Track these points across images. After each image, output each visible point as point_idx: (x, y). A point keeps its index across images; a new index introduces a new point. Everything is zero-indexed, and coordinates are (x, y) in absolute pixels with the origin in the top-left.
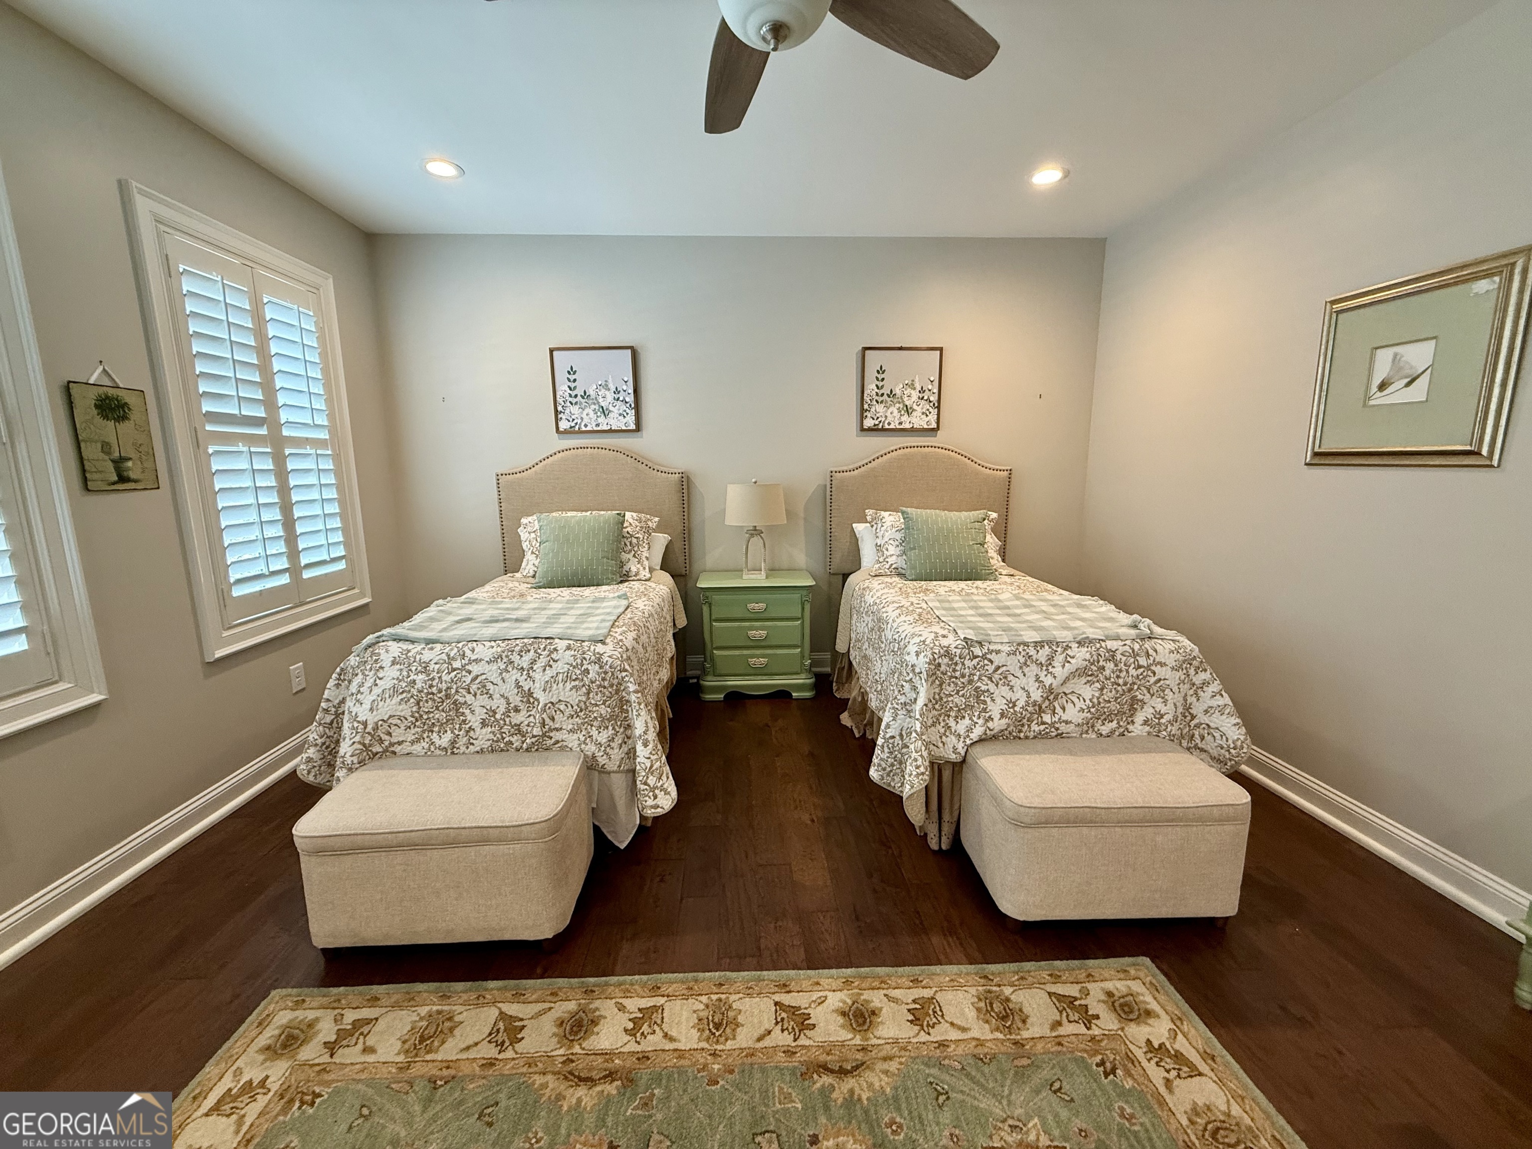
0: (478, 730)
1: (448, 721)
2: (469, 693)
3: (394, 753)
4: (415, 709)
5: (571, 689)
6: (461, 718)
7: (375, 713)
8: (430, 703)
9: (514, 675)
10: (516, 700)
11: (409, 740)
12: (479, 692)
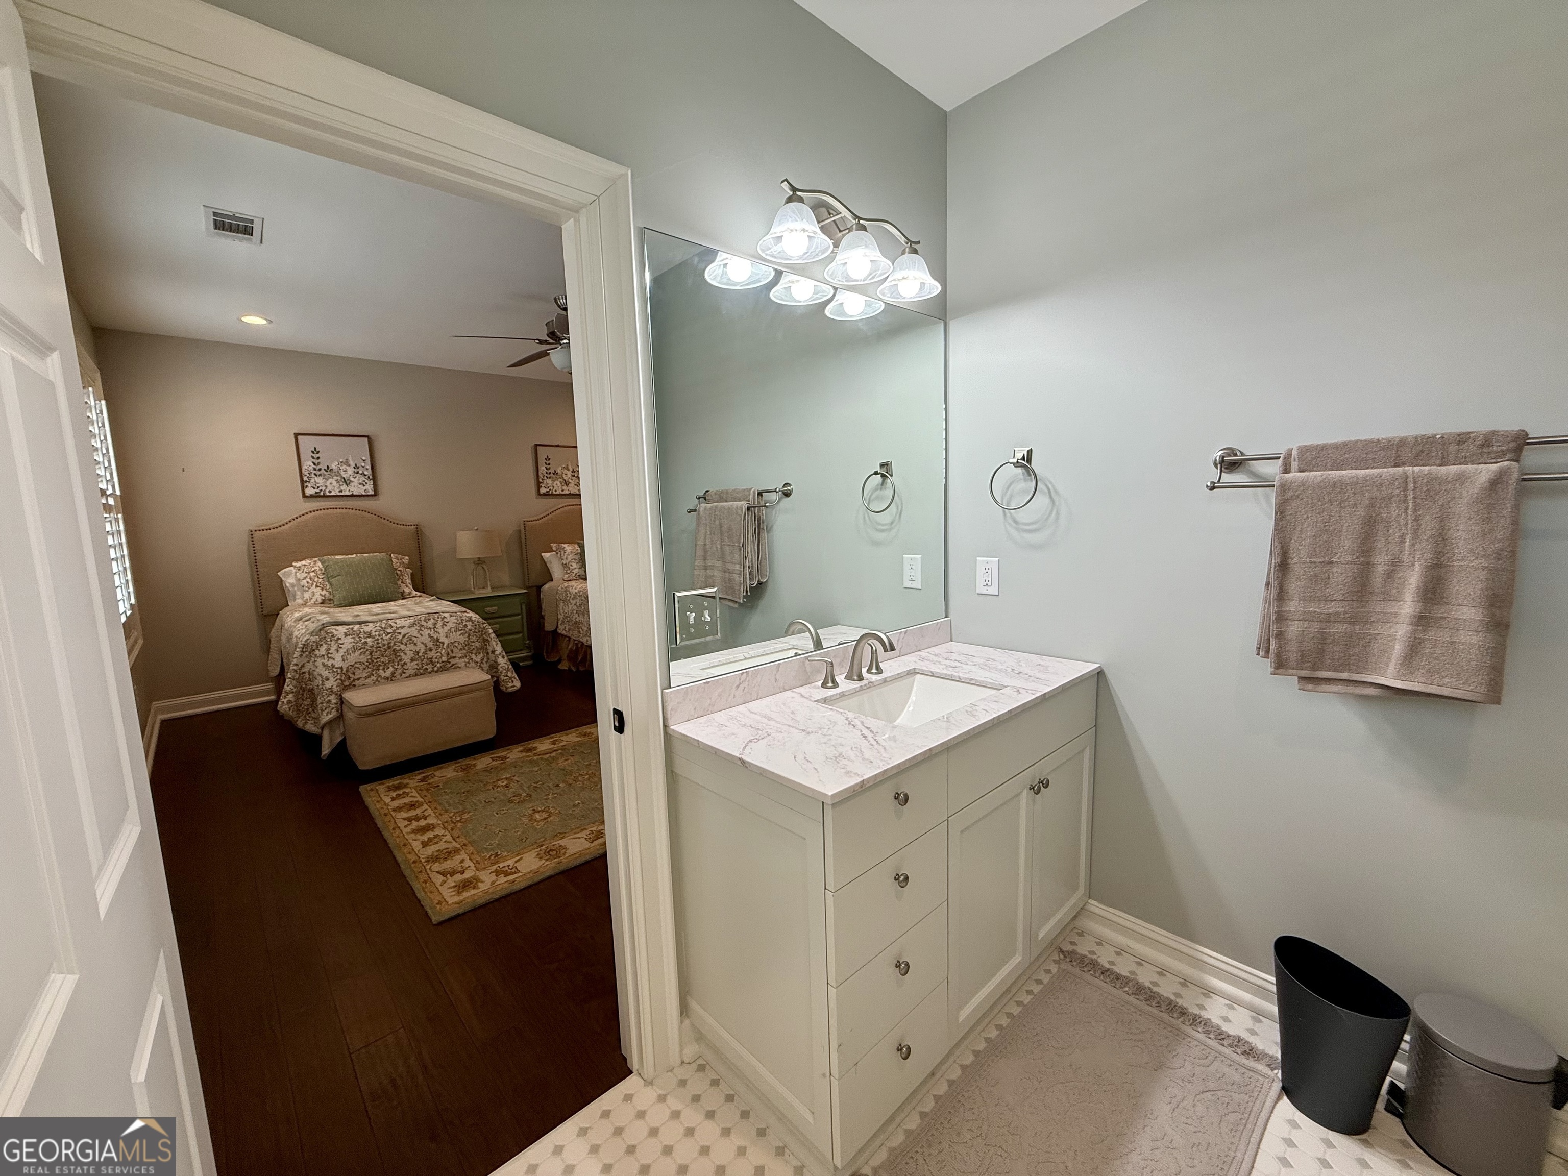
0: (409, 664)
1: (389, 661)
2: (402, 644)
3: (354, 686)
4: (369, 657)
5: (460, 635)
6: (399, 658)
7: (346, 661)
8: (378, 652)
9: (426, 632)
10: (430, 645)
11: (364, 676)
12: (408, 643)
